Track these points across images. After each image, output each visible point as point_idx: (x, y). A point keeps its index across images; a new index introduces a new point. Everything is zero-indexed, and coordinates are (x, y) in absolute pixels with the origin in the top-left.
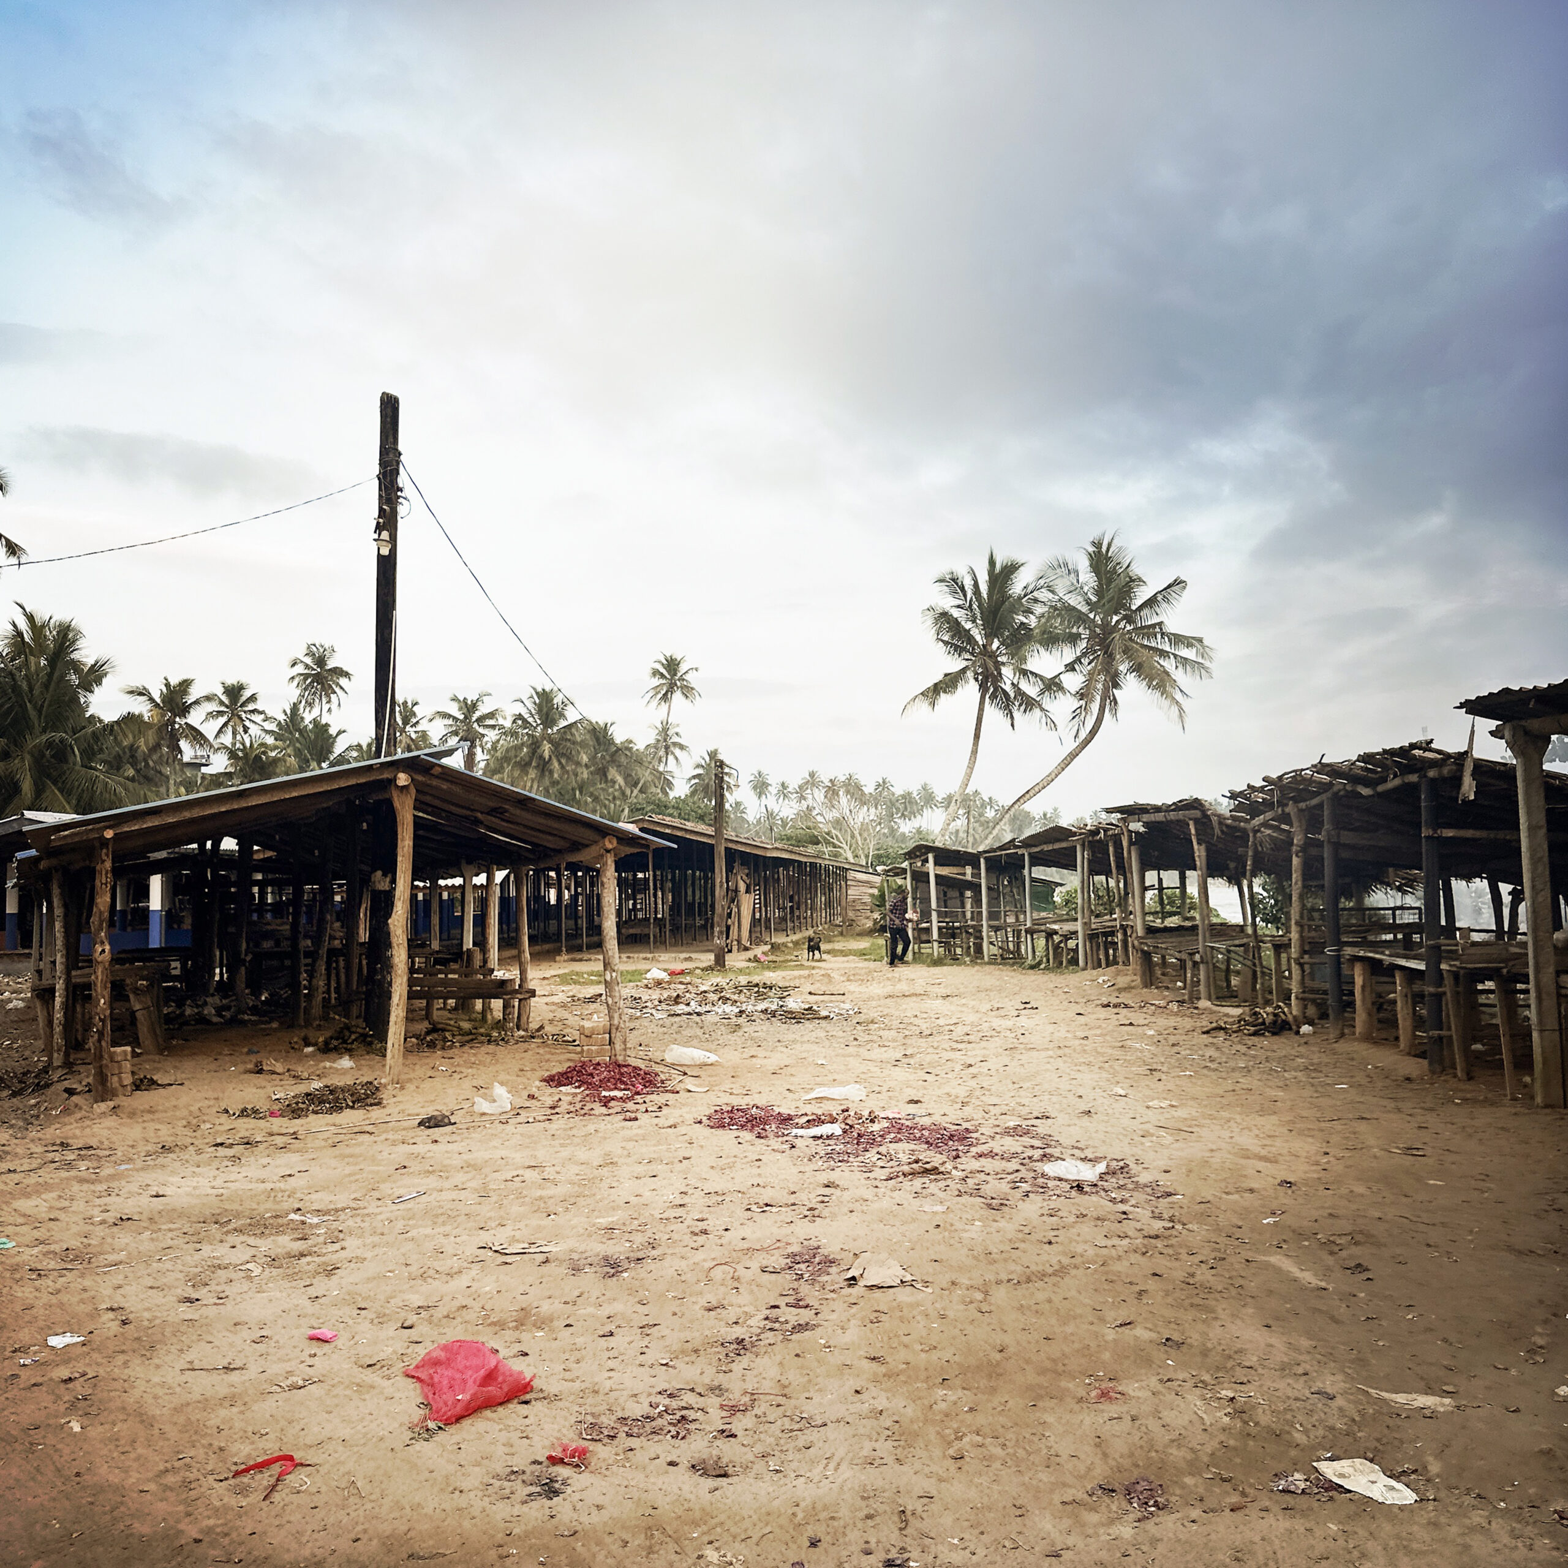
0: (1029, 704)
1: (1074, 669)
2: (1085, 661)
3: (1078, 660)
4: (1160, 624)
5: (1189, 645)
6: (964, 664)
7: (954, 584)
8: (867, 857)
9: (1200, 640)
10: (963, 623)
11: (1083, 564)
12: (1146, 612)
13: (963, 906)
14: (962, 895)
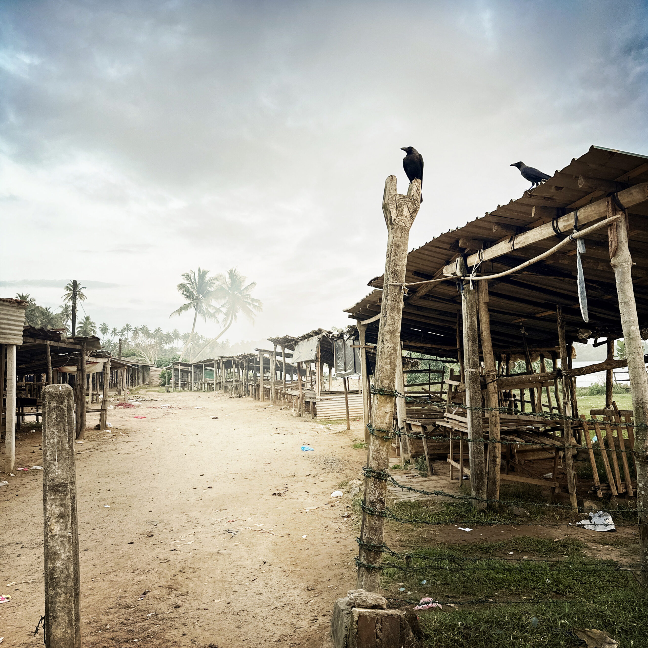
0: (211, 315)
1: (224, 307)
2: (227, 304)
3: (225, 304)
4: (249, 295)
5: (256, 302)
6: (190, 302)
7: (187, 277)
8: (155, 361)
9: (259, 301)
10: (190, 289)
11: (227, 276)
12: (245, 291)
13: (188, 377)
14: (187, 374)
